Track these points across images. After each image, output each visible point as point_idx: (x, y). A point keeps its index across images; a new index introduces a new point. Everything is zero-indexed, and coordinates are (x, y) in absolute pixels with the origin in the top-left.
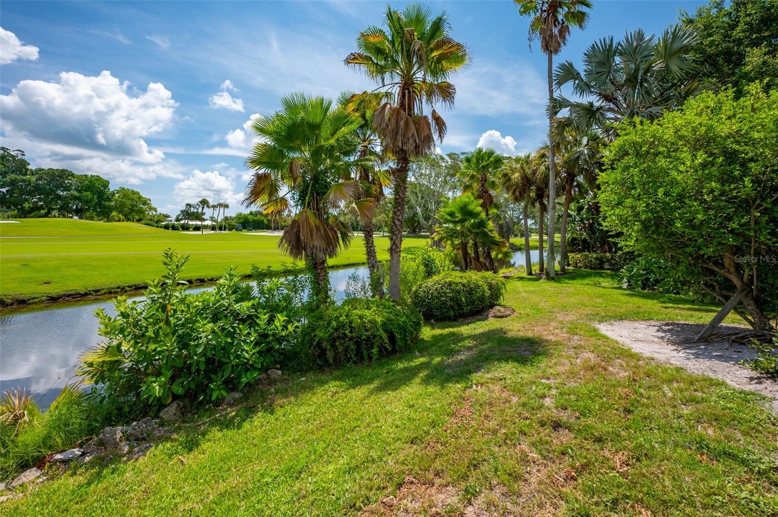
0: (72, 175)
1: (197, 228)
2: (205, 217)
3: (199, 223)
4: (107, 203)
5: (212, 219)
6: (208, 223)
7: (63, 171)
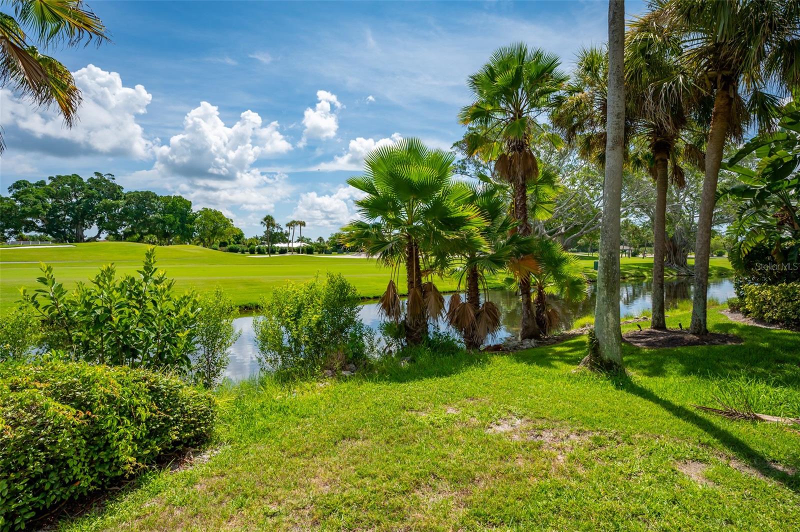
0: (156, 197)
1: (283, 251)
2: (290, 238)
3: (285, 245)
4: (189, 226)
5: (301, 239)
6: (296, 245)
7: (148, 193)
